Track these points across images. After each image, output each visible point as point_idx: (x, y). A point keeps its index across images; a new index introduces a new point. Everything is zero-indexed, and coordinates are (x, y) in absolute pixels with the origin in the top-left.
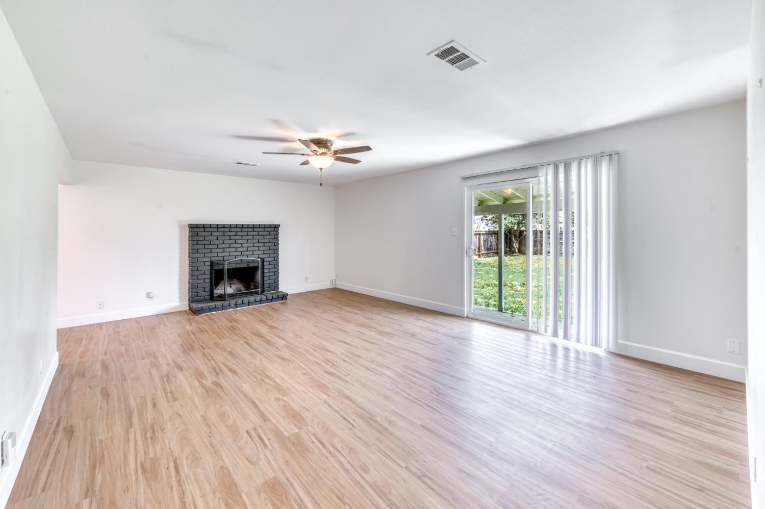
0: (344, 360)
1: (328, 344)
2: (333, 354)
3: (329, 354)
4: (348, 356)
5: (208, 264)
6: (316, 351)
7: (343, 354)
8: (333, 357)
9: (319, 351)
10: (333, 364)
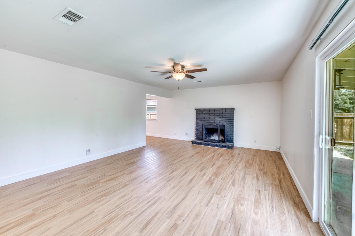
5: (201, 125)
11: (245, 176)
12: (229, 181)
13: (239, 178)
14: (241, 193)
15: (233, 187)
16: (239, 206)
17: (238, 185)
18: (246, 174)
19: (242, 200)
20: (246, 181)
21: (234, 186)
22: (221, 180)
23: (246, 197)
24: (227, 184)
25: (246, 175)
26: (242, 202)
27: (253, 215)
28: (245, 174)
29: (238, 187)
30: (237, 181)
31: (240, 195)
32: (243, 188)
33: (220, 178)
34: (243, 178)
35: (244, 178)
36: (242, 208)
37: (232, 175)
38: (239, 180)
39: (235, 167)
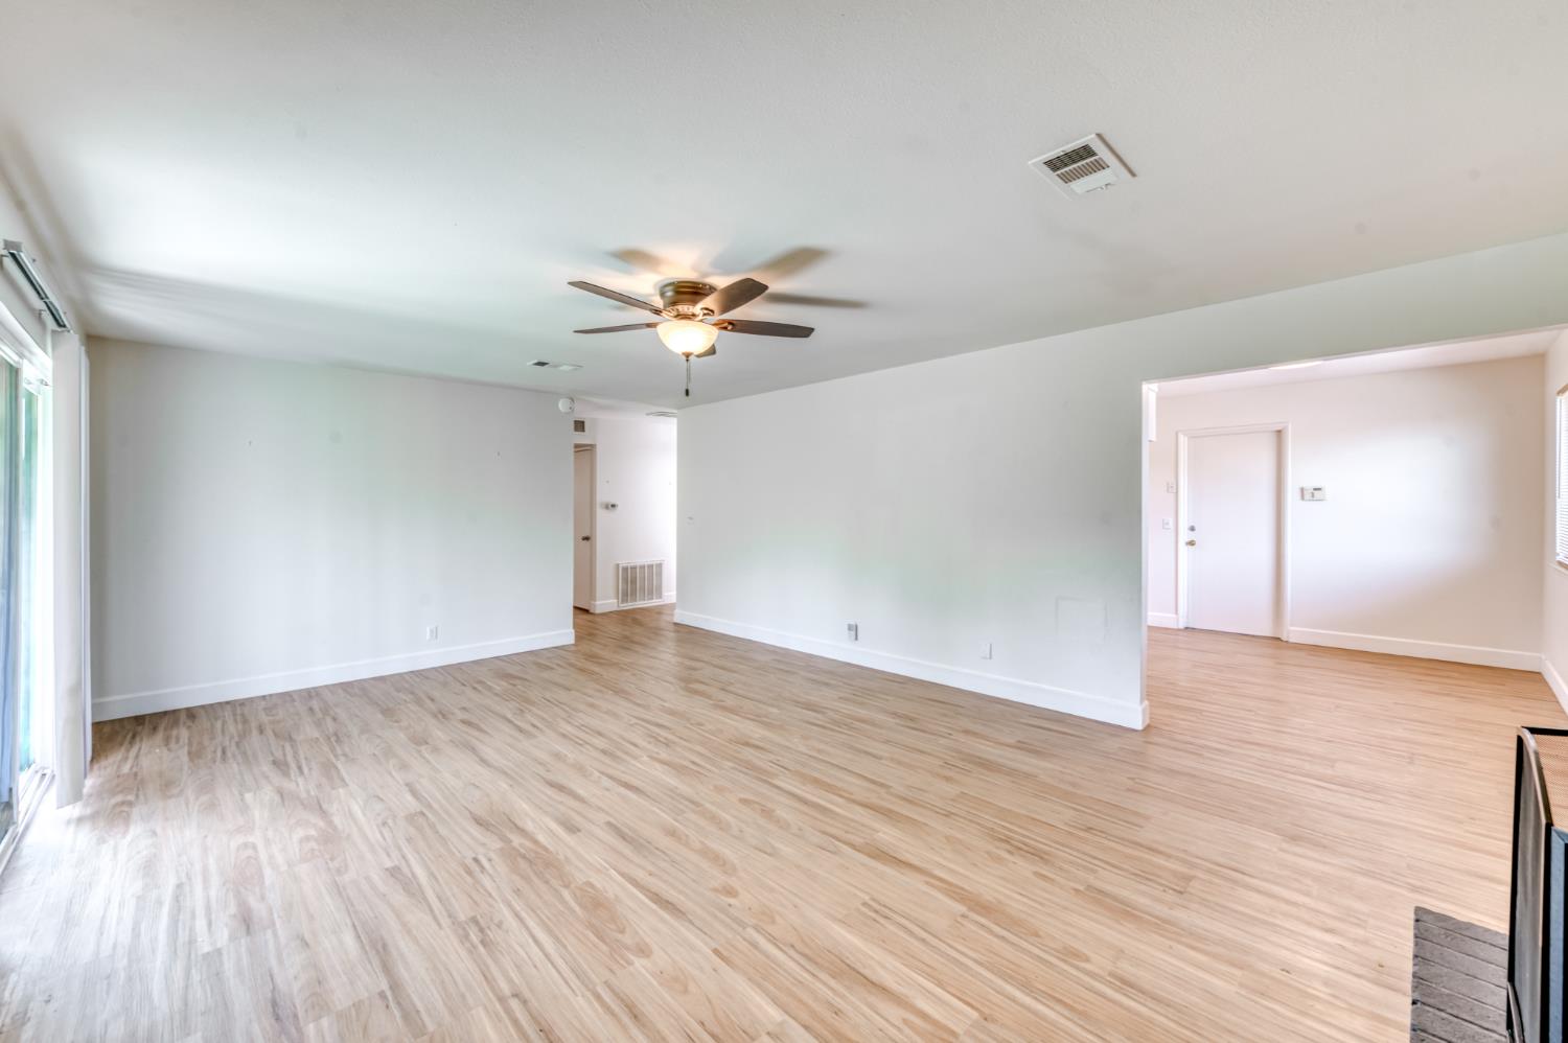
0: (635, 745)
1: (668, 780)
2: (655, 755)
3: (664, 755)
4: (627, 753)
6: (693, 763)
7: (635, 758)
8: (656, 750)
9: (685, 763)
10: (656, 739)
11: (387, 969)
12: (432, 875)
13: (404, 925)
14: (333, 865)
15: (389, 864)
16: (313, 832)
17: (374, 888)
18: (389, 994)
19: (313, 850)
20: (349, 939)
21: (387, 869)
22: (470, 855)
23: (303, 870)
24: (423, 859)
25: (384, 986)
26: (313, 844)
27: (256, 838)
28: (396, 986)
29: (368, 879)
30: (399, 898)
31: (332, 859)
32: (339, 890)
33: (490, 860)
34: (385, 946)
35: (379, 950)
36: (300, 833)
37: (462, 917)
38: (398, 916)
39: (527, 994)
